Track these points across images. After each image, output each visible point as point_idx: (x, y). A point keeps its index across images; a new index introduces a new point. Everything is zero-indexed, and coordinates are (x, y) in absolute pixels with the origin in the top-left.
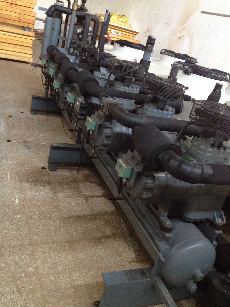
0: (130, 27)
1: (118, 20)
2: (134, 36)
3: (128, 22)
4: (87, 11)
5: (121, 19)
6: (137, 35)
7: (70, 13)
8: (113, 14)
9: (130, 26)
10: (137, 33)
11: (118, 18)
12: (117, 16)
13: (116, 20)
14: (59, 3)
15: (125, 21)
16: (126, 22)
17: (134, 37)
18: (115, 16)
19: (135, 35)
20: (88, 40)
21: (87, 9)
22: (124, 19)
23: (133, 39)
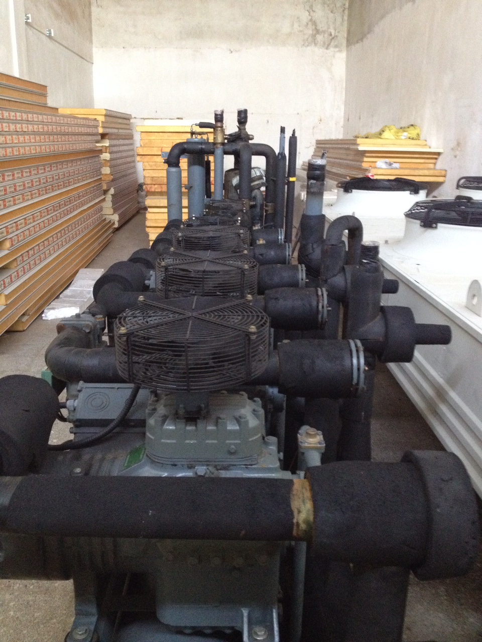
0: (426, 145)
1: (397, 138)
2: (433, 161)
3: (422, 137)
4: (252, 139)
5: (405, 134)
6: (441, 158)
7: (212, 150)
8: (387, 128)
9: (425, 143)
10: (439, 154)
11: (398, 133)
12: (394, 130)
13: (393, 138)
14: (196, 138)
15: (415, 136)
16: (416, 138)
17: (435, 164)
18: (390, 130)
19: (436, 159)
20: (253, 195)
21: (252, 135)
22: (413, 132)
23: (434, 169)
